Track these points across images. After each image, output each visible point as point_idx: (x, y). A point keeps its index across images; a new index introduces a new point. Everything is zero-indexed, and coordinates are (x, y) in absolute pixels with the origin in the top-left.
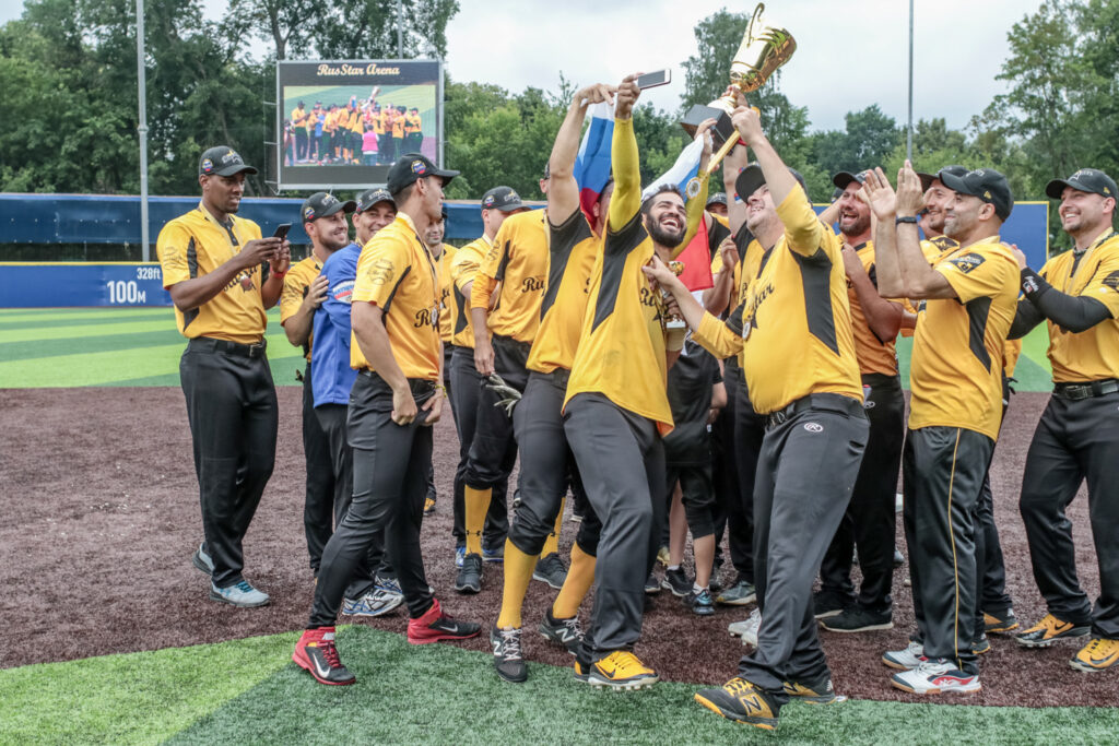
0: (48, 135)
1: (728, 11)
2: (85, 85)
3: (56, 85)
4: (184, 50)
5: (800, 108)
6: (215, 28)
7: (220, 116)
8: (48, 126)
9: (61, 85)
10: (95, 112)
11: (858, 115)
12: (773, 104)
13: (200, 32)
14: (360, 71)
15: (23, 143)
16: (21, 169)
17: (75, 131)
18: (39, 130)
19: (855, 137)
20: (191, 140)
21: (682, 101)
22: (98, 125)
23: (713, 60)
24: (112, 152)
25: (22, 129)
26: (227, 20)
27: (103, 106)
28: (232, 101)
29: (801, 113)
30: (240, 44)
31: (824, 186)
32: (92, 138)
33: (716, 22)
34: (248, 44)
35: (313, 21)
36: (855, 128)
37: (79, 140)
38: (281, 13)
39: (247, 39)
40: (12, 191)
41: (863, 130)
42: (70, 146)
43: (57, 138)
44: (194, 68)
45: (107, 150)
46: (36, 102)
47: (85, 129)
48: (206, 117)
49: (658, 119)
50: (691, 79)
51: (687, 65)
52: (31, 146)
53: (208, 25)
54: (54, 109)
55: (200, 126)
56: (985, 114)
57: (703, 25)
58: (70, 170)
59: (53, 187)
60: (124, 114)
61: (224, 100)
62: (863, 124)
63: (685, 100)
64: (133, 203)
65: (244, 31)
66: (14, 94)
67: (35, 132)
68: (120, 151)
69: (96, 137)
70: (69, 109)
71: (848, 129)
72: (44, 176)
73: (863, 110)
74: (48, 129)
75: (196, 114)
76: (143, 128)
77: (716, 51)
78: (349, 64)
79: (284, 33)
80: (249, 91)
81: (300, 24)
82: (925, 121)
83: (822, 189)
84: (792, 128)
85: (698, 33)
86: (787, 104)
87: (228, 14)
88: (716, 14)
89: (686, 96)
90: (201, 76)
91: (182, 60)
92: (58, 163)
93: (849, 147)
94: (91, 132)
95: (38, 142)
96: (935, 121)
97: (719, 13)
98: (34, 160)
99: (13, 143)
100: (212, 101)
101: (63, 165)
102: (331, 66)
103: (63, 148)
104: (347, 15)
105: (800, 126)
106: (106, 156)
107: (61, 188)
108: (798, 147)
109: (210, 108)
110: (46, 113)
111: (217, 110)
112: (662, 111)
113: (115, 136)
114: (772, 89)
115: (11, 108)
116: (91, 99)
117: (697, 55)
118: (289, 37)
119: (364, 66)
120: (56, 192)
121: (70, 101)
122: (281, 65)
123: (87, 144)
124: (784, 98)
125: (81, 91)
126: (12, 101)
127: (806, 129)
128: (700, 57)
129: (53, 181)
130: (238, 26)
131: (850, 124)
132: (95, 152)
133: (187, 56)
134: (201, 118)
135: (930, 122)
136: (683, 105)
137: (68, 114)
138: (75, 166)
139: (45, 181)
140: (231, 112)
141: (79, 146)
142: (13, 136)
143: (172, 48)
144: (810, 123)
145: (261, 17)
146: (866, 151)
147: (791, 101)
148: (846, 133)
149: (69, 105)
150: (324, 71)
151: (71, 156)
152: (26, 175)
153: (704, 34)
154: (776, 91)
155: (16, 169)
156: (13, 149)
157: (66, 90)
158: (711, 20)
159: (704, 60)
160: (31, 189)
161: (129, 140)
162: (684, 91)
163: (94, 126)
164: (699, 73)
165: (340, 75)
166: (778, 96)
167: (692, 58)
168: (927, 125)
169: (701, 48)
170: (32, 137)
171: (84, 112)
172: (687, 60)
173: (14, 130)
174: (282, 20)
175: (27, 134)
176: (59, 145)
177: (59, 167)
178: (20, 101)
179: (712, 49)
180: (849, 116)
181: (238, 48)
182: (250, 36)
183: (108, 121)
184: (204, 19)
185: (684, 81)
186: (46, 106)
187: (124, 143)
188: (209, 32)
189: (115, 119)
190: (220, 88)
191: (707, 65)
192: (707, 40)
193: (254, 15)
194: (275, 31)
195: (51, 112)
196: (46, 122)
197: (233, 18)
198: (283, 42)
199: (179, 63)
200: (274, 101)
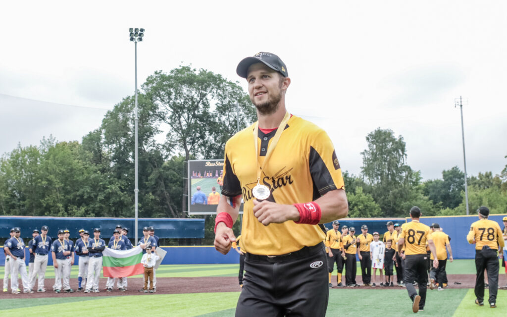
0: (92, 192)
1: (381, 129)
3: (95, 172)
4: (149, 157)
5: (417, 171)
6: (161, 147)
7: (163, 183)
8: (92, 189)
9: (98, 172)
10: (111, 183)
11: (448, 171)
12: (404, 170)
13: (155, 148)
15: (82, 196)
16: (81, 207)
17: (103, 191)
18: (89, 191)
19: (447, 182)
20: (151, 194)
21: (361, 170)
22: (113, 188)
23: (375, 151)
24: (118, 199)
25: (81, 190)
26: (166, 143)
28: (168, 177)
29: (418, 174)
30: (171, 153)
31: (430, 207)
32: (110, 193)
33: (376, 134)
34: (174, 153)
35: (201, 141)
36: (447, 178)
37: (105, 194)
38: (188, 139)
39: (174, 151)
40: (77, 216)
41: (451, 179)
42: (101, 197)
43: (95, 194)
44: (153, 164)
45: (116, 199)
46: (88, 179)
47: (108, 190)
48: (157, 183)
49: (351, 178)
50: (365, 160)
51: (363, 153)
52: (85, 197)
53: (158, 145)
54: (95, 182)
55: (154, 188)
56: (502, 173)
57: (370, 135)
58: (101, 207)
59: (94, 215)
61: (165, 177)
62: (451, 176)
63: (363, 170)
64: (131, 221)
65: (173, 147)
66: (78, 175)
67: (87, 191)
68: (122, 199)
69: (112, 193)
70: (101, 182)
71: (444, 178)
72: (90, 210)
73: (450, 169)
75: (153, 183)
77: (376, 147)
78: (219, 161)
79: (189, 147)
80: (175, 173)
81: (196, 143)
82: (482, 173)
83: (430, 209)
84: (414, 180)
85: (368, 139)
86: (410, 170)
87: (167, 140)
88: (375, 131)
89: (363, 168)
90: (155, 167)
91: (148, 160)
92: (96, 204)
93: (444, 187)
94: (110, 191)
95: (88, 196)
96: (486, 173)
97: (377, 130)
98: (85, 203)
99: (77, 196)
100: (159, 178)
101: (98, 205)
102: (211, 162)
103: (98, 198)
104: (215, 138)
105: (418, 180)
106: (116, 201)
107: (97, 215)
108: (417, 189)
109: (159, 180)
110: (91, 184)
111: (161, 181)
112: (352, 175)
113: (120, 193)
114: (403, 163)
115: (77, 181)
116: (110, 177)
117: (368, 149)
118: (191, 149)
120: (95, 216)
121: (101, 178)
122: (190, 162)
123: (108, 196)
124: (409, 168)
125: (106, 174)
126: (78, 178)
127: (421, 181)
128: (369, 150)
129: (93, 212)
130: (170, 145)
131: (445, 176)
132: (111, 199)
133: (150, 159)
134: (155, 185)
135: (484, 174)
136: (362, 172)
137: (101, 183)
138: (103, 205)
139: (90, 212)
140: (167, 181)
141: (105, 197)
142: (78, 193)
143: (144, 155)
144: (422, 178)
145: (180, 141)
146: (453, 188)
147: (412, 168)
148: (443, 180)
149: (101, 180)
150: (208, 165)
151: (101, 201)
152: (83, 209)
153: (370, 139)
154: (405, 164)
155: (79, 207)
156: (78, 198)
157: (100, 173)
158: (374, 133)
159: (371, 151)
160: (85, 216)
161: (125, 194)
162: (362, 165)
163: (111, 189)
164: (369, 157)
165: (215, 166)
166: (406, 166)
167: (365, 151)
168: (483, 175)
169: (369, 146)
170: (85, 194)
171: (107, 183)
172: (363, 151)
173: (78, 191)
174: (188, 142)
175: (84, 192)
176: (96, 196)
177: (96, 206)
178: (81, 178)
179: (375, 146)
180: (444, 172)
181: (170, 154)
182: (175, 149)
183: (117, 186)
184: (156, 143)
185: (362, 161)
186: (91, 180)
187: (123, 195)
188: (158, 148)
190: (163, 172)
191: (372, 153)
192: (372, 142)
193: (177, 141)
194: (185, 148)
195: (93, 183)
196: (91, 187)
197: (169, 142)
198: (189, 151)
199: (147, 162)
200: (187, 177)
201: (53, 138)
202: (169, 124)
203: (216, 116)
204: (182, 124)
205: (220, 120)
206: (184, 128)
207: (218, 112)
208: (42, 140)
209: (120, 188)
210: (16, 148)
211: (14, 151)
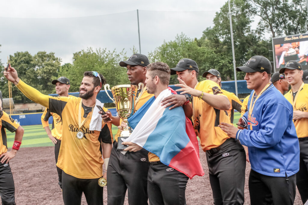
0: (211, 66)
2: (220, 52)
4: (246, 39)
6: (254, 32)
8: (211, 64)
9: (213, 53)
10: (223, 59)
13: (250, 33)
14: (297, 38)
15: (204, 69)
17: (217, 65)
18: (208, 65)
22: (223, 62)
24: (228, 69)
25: (204, 65)
26: (257, 29)
27: (225, 57)
28: (260, 51)
30: (262, 35)
32: (222, 66)
34: (264, 35)
35: (283, 25)
37: (219, 67)
38: (273, 25)
39: (264, 33)
44: (250, 44)
45: (226, 69)
46: (207, 58)
47: (220, 63)
53: (252, 31)
54: (212, 59)
60: (230, 58)
64: (233, 83)
65: (263, 31)
66: (201, 56)
67: (207, 66)
68: (230, 69)
69: (223, 65)
70: (216, 59)
74: (210, 65)
76: (234, 62)
78: (294, 36)
79: (274, 30)
80: (265, 48)
81: (279, 27)
87: (258, 27)
90: (251, 45)
94: (222, 64)
102: (288, 37)
104: (293, 22)
106: (226, 70)
110: (210, 61)
113: (228, 65)
115: (201, 60)
116: (222, 55)
118: (276, 31)
119: (299, 36)
121: (216, 57)
122: (274, 39)
123: (221, 67)
125: (218, 53)
126: (201, 58)
130: (260, 30)
132: (223, 69)
133: (247, 40)
137: (215, 60)
142: (201, 68)
143: (242, 38)
145: (267, 26)
150: (286, 39)
156: (202, 71)
157: (215, 54)
165: (291, 40)
170: (206, 67)
171: (220, 59)
173: (202, 66)
174: (274, 26)
175: (205, 67)
178: (203, 58)
181: (261, 36)
182: (264, 32)
183: (226, 61)
184: (251, 29)
186: (210, 58)
187: (230, 66)
188: (252, 33)
189: (228, 60)
190: (257, 48)
193: (265, 26)
194: (272, 30)
195: (211, 60)
196: (210, 63)
197: (259, 28)
198: (274, 33)
199: (244, 42)
200: (272, 50)
201: (183, 34)
202: (259, 15)
203: (293, 6)
204: (269, 15)
205: (296, 9)
206: (270, 17)
207: (294, 3)
208: (176, 36)
209: (228, 61)
210: (163, 44)
211: (163, 46)
